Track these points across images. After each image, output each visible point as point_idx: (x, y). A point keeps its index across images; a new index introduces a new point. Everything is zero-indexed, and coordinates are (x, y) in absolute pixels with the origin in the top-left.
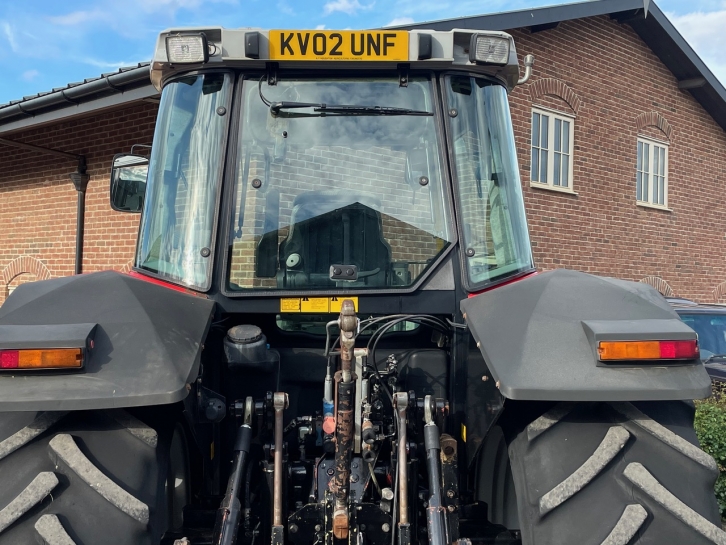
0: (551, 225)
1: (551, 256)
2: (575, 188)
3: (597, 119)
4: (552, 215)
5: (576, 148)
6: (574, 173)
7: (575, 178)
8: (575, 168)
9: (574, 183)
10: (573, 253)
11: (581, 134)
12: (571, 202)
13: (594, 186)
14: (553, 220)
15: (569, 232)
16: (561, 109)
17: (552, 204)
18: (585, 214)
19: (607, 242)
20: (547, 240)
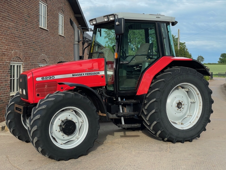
0: (43, 40)
1: (43, 50)
2: (47, 28)
3: (51, 6)
4: (43, 37)
5: (47, 15)
6: (47, 23)
7: (47, 25)
8: (47, 22)
9: (47, 27)
10: (47, 49)
11: (48, 11)
12: (47, 33)
13: (51, 28)
14: (44, 38)
15: (47, 42)
16: (45, 2)
17: (43, 33)
18: (50, 37)
19: (53, 46)
20: (42, 45)
